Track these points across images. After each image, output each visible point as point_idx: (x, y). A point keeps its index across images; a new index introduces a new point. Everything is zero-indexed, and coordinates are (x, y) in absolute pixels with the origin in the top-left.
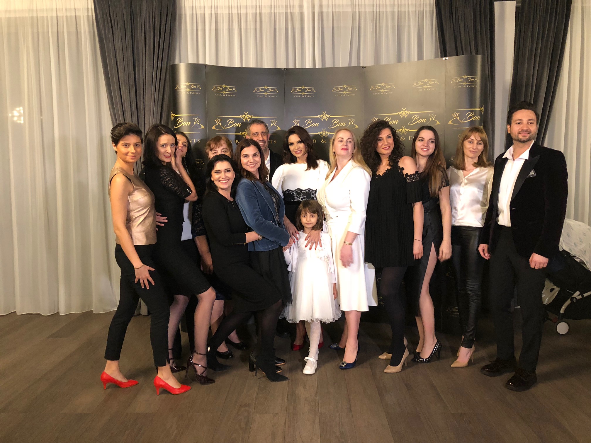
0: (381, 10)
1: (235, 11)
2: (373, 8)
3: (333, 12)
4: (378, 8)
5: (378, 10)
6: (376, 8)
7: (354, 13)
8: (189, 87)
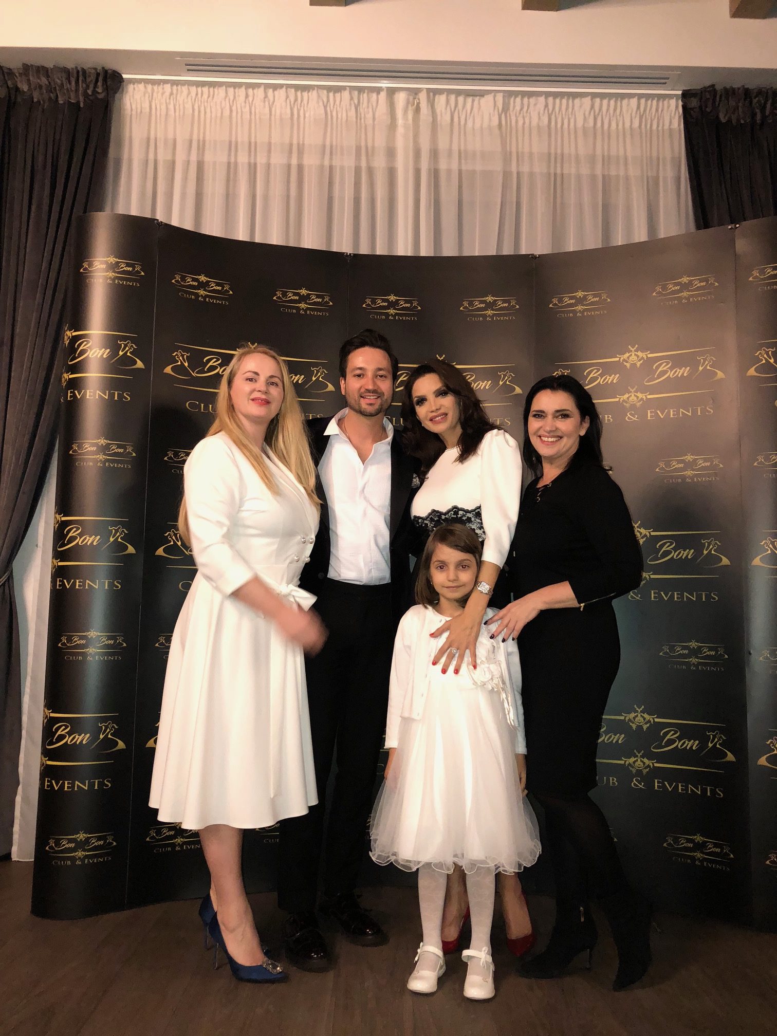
0: (566, 172)
1: (243, 159)
2: (549, 167)
3: (460, 171)
4: (559, 165)
5: (559, 171)
6: (556, 167)
7: (506, 175)
8: (114, 267)
